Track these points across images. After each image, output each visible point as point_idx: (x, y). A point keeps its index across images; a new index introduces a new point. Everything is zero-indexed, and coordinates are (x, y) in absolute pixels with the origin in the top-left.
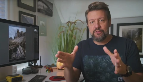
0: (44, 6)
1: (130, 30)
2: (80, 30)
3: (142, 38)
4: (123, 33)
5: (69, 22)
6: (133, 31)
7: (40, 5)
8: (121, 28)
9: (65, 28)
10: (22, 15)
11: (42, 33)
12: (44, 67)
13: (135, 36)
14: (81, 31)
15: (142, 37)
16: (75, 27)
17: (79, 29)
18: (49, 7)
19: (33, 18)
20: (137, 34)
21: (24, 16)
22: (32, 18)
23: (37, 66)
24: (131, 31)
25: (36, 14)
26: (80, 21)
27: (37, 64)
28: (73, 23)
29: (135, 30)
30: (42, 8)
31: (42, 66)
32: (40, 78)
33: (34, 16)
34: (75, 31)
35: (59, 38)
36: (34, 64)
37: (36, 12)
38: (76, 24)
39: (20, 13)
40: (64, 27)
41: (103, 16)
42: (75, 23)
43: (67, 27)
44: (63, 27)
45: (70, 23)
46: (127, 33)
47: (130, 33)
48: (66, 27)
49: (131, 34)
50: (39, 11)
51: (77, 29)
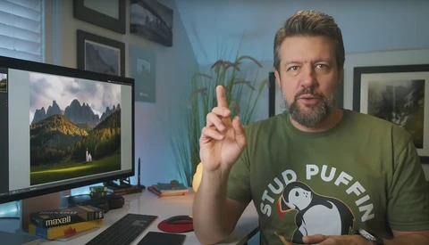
0: (147, 18)
1: (392, 87)
2: (251, 87)
3: (423, 109)
4: (371, 93)
5: (220, 63)
6: (400, 87)
7: (138, 14)
8: (366, 79)
9: (208, 80)
10: (86, 41)
11: (141, 94)
12: (149, 189)
13: (406, 102)
14: (253, 89)
15: (423, 104)
16: (237, 77)
17: (248, 83)
18: (162, 21)
19: (117, 50)
20: (410, 96)
21: (91, 46)
22: (113, 51)
23: (129, 186)
24: (394, 89)
25: (126, 39)
26: (249, 60)
27: (129, 181)
28: (230, 64)
29: (405, 85)
30: (142, 22)
31: (143, 187)
32: (137, 223)
33: (121, 46)
34: (235, 88)
35: (190, 107)
36: (121, 182)
37: (124, 33)
38: (238, 69)
39: (81, 35)
40: (204, 75)
41: (326, 56)
42: (239, 66)
43: (215, 75)
44: (203, 78)
45: (224, 66)
46: (384, 94)
47: (391, 93)
48: (211, 78)
49: (394, 95)
50: (135, 29)
51: (243, 82)
